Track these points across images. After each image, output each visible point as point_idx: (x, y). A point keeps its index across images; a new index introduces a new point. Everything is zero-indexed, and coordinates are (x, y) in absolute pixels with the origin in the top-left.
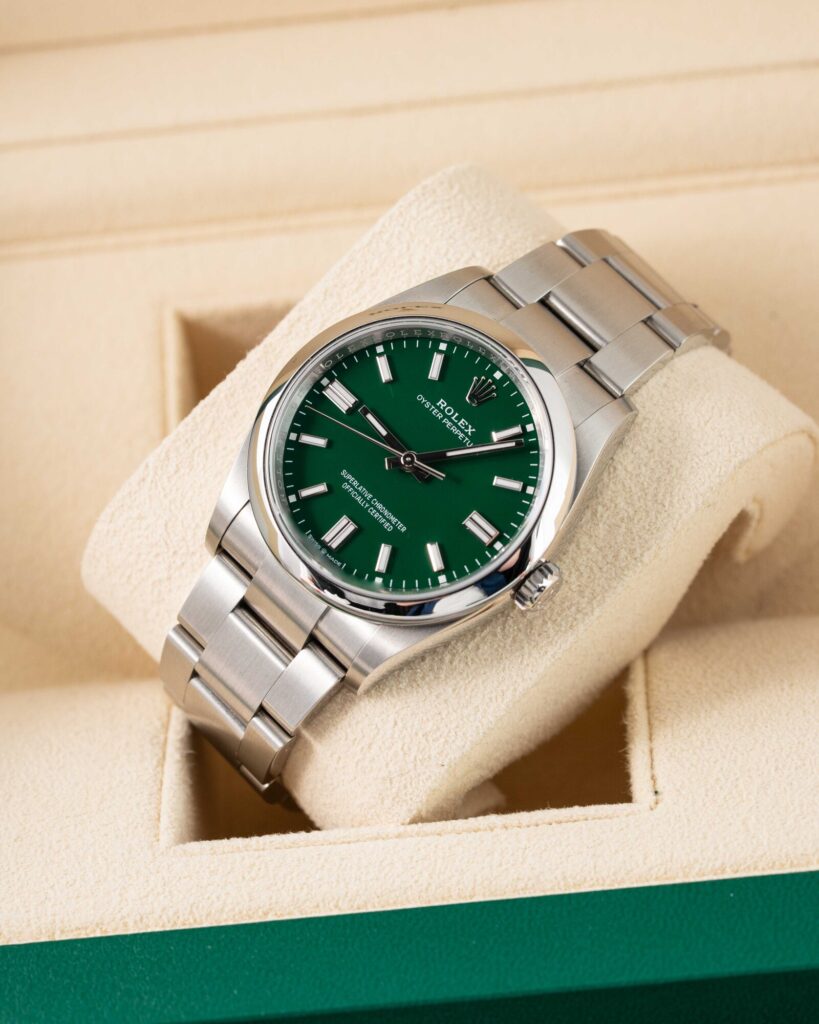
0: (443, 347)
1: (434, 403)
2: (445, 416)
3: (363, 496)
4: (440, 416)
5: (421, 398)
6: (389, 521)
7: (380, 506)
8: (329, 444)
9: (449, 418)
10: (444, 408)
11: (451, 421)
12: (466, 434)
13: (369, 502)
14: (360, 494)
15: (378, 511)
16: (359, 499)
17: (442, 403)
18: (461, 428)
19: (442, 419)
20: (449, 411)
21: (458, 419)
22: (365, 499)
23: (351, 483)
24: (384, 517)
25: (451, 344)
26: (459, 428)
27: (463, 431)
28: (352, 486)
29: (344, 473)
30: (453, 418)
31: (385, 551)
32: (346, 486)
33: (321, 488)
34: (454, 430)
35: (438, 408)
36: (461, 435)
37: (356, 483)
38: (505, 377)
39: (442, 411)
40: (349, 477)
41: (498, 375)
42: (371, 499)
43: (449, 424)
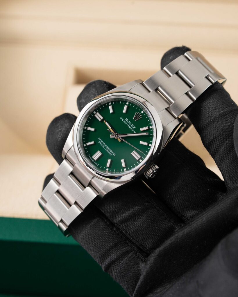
0: (127, 103)
1: (124, 119)
2: (127, 123)
3: (104, 145)
4: (126, 123)
5: (121, 118)
6: (111, 152)
7: (108, 148)
8: (95, 130)
9: (128, 124)
10: (127, 121)
11: (129, 125)
12: (133, 129)
13: (106, 147)
14: (103, 145)
15: (108, 150)
16: (103, 146)
17: (127, 120)
18: (132, 127)
19: (127, 124)
20: (129, 122)
21: (131, 124)
22: (104, 146)
23: (101, 141)
24: (110, 151)
25: (130, 103)
26: (131, 127)
27: (132, 128)
28: (101, 142)
29: (99, 138)
30: (130, 124)
31: (109, 161)
32: (99, 142)
33: (92, 143)
34: (130, 127)
35: (126, 121)
36: (132, 129)
37: (102, 142)
38: (144, 113)
39: (127, 122)
40: (100, 140)
41: (142, 112)
42: (106, 146)
43: (128, 125)
